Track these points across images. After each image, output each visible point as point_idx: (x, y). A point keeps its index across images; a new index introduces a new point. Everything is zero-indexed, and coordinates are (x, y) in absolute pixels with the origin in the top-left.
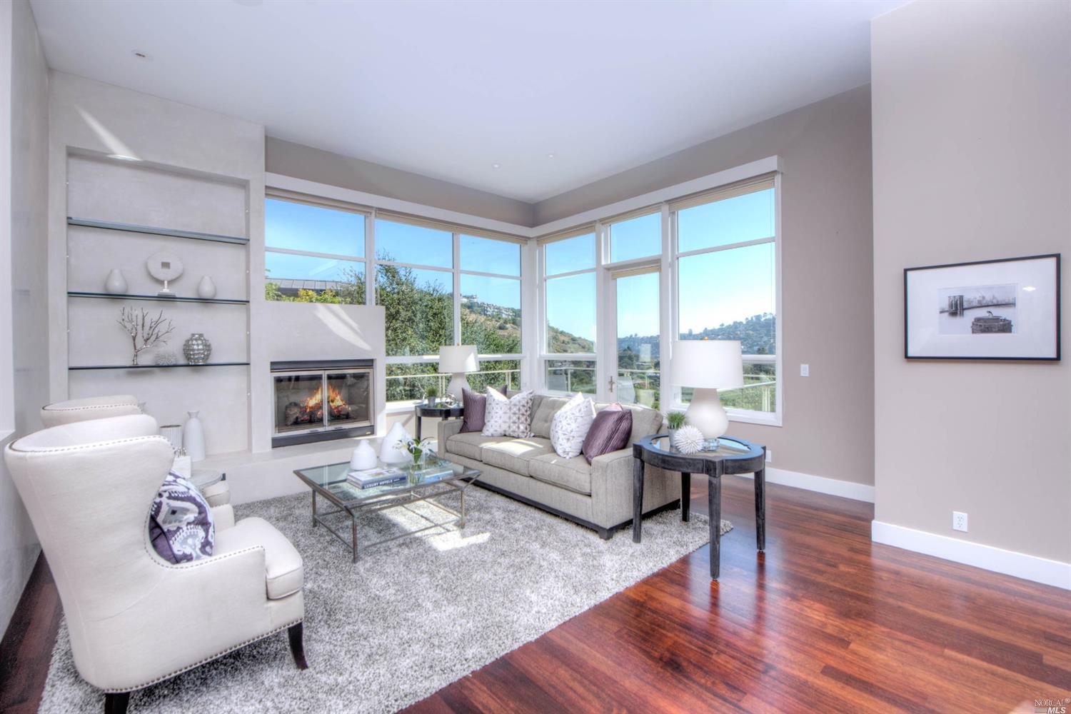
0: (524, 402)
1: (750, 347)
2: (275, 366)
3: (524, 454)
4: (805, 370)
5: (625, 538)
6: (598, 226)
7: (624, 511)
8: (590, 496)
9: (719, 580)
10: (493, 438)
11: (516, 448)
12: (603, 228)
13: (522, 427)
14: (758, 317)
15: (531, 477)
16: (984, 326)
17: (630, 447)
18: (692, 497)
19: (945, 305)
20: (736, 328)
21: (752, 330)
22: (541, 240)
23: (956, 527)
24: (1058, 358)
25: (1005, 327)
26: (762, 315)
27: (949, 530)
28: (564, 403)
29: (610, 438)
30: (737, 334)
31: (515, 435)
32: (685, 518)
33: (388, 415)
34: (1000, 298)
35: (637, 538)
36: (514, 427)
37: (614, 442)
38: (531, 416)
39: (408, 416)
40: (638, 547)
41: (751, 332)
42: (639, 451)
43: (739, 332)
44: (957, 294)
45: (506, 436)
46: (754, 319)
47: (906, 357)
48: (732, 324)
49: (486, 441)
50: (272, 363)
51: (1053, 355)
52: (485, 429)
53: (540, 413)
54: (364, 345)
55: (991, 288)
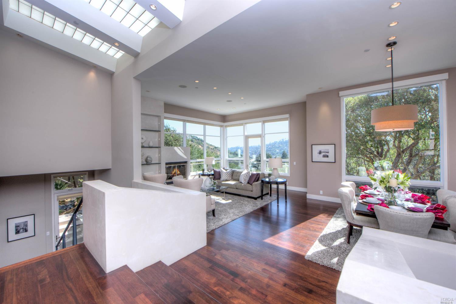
0: (230, 172)
1: (280, 151)
2: (167, 164)
3: (234, 184)
4: (295, 163)
5: (259, 200)
6: (244, 124)
7: (259, 194)
8: (252, 191)
9: (279, 204)
10: (223, 181)
11: (232, 183)
12: (245, 125)
13: (231, 178)
14: (283, 140)
15: (237, 189)
16: (324, 156)
17: (259, 181)
18: (272, 193)
19: (318, 152)
20: (275, 143)
21: (281, 144)
22: (226, 126)
23: (321, 193)
24: (335, 162)
25: (327, 156)
26: (284, 139)
27: (319, 194)
28: (242, 172)
29: (255, 179)
30: (276, 146)
31: (229, 180)
32: (271, 196)
33: (191, 176)
34: (327, 151)
35: (262, 199)
36: (229, 178)
37: (256, 180)
38: (232, 175)
39: (194, 176)
40: (262, 201)
41: (281, 145)
42: (262, 181)
43: (276, 145)
44: (320, 150)
45: (227, 180)
46: (282, 140)
47: (312, 162)
48: (274, 142)
49: (223, 182)
50: (166, 163)
51: (334, 162)
52: (221, 179)
53: (235, 174)
54: (185, 157)
55: (325, 149)
